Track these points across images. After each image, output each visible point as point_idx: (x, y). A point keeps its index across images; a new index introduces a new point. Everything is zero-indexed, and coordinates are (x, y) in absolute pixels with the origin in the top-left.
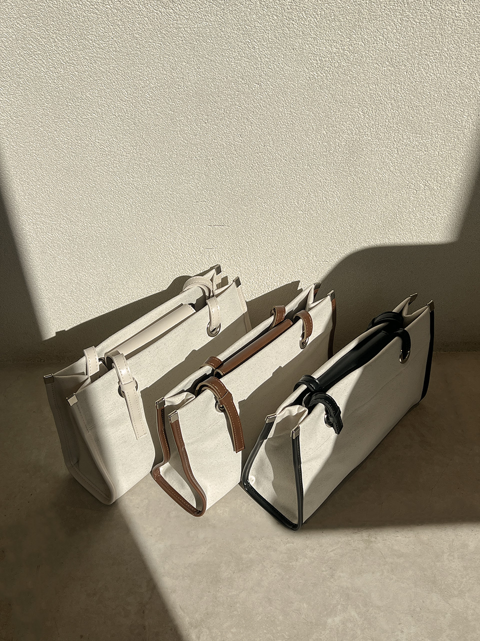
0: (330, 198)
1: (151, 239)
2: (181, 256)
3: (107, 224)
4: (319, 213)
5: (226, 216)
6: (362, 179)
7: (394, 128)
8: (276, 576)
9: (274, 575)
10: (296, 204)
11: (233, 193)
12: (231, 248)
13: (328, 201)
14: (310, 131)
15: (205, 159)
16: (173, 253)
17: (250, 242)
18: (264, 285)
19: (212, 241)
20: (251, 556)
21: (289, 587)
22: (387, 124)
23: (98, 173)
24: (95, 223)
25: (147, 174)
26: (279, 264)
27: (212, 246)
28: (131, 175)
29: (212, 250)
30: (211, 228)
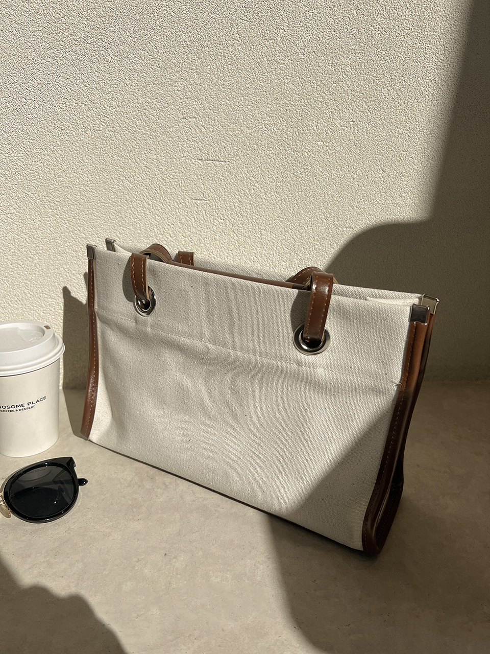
0: (359, 123)
1: (119, 180)
3: (59, 151)
4: (344, 145)
5: (223, 144)
6: (400, 94)
7: (440, 13)
10: (315, 128)
11: (232, 105)
12: (227, 199)
13: (356, 127)
14: (336, 9)
16: (149, 204)
17: (253, 191)
18: (268, 265)
19: (202, 186)
22: (432, 6)
23: (50, 60)
24: (43, 148)
25: (117, 65)
26: (290, 231)
27: (202, 196)
28: (95, 67)
29: (201, 201)
30: (202, 164)
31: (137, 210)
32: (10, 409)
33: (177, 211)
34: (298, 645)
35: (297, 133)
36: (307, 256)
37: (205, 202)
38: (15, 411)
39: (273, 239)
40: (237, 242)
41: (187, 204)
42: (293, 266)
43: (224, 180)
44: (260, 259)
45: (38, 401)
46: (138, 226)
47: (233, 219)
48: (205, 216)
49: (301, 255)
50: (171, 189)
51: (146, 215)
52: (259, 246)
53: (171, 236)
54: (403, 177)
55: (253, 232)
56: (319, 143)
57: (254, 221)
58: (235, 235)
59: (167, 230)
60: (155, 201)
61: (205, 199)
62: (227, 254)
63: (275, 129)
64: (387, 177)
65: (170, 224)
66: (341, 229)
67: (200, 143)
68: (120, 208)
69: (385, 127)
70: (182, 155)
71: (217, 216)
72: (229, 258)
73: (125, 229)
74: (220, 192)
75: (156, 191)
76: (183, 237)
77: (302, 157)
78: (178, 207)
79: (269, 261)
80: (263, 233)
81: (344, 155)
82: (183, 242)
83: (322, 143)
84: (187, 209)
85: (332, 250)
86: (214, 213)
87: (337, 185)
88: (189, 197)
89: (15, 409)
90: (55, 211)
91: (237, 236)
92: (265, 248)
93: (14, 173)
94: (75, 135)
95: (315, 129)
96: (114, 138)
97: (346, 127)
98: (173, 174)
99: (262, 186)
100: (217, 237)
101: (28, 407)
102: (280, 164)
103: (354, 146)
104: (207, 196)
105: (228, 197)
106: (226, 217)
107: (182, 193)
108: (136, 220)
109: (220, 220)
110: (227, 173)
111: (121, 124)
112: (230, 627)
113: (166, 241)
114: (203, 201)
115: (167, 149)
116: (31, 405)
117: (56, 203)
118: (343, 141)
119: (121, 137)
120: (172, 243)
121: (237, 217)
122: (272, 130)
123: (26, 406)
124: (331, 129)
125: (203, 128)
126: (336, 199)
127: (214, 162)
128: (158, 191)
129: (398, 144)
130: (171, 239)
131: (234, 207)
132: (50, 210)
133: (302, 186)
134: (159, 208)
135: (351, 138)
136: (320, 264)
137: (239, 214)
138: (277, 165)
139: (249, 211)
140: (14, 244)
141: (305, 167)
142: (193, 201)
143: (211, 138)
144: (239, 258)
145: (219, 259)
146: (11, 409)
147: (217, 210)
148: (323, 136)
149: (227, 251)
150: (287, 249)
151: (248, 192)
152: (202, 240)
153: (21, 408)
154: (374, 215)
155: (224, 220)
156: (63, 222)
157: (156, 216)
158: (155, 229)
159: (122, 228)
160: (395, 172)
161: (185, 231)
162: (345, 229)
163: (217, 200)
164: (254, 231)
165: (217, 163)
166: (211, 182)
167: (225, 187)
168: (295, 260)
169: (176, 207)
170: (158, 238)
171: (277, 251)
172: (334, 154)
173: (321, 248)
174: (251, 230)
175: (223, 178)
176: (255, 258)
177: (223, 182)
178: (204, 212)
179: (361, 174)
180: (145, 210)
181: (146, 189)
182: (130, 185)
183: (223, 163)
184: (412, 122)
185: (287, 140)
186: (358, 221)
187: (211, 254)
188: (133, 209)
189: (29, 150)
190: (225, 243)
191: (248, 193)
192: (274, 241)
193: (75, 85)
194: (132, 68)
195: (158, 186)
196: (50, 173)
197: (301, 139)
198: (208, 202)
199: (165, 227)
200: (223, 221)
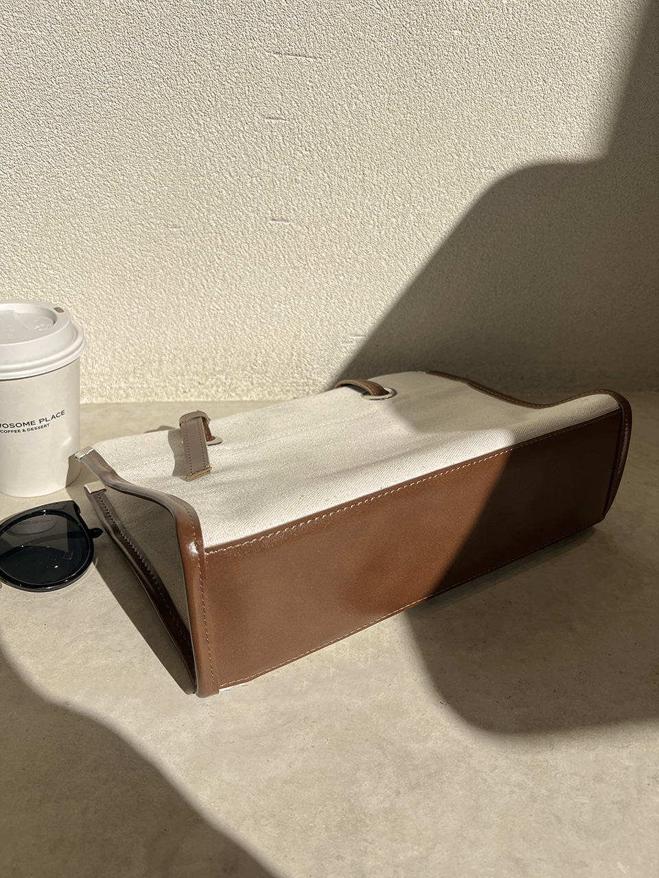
3: (60, 32)
5: (313, 28)
8: (512, 792)
9: (507, 789)
12: (316, 119)
17: (354, 106)
20: (430, 744)
21: (559, 820)
26: (405, 171)
27: (279, 112)
29: (277, 121)
30: (279, 59)
31: (181, 133)
32: (14, 429)
33: (241, 136)
34: (448, 724)
35: (424, 15)
36: (427, 210)
37: (283, 122)
38: (22, 431)
39: (381, 183)
40: (328, 187)
41: (257, 124)
42: (408, 224)
43: (312, 87)
44: (361, 212)
45: (53, 417)
46: (183, 158)
47: (323, 151)
48: (282, 145)
49: (419, 208)
50: (232, 100)
51: (194, 141)
52: (360, 193)
53: (231, 175)
54: (571, 92)
55: (351, 171)
56: (455, 32)
57: (355, 153)
58: (325, 175)
59: (225, 165)
60: (208, 120)
61: (283, 117)
62: (312, 205)
63: (392, 6)
64: (549, 91)
65: (229, 156)
66: (477, 170)
67: (278, 25)
68: (155, 128)
69: (553, 10)
70: (251, 45)
71: (300, 144)
72: (316, 210)
73: (162, 162)
74: (306, 106)
75: (209, 103)
76: (248, 177)
77: (429, 54)
78: (242, 129)
79: (373, 216)
80: (366, 172)
81: (490, 53)
82: (249, 185)
83: (460, 33)
84: (256, 133)
85: (464, 201)
86: (296, 139)
87: (476, 101)
88: (260, 114)
89: (21, 429)
90: (55, 131)
91: (328, 177)
92: (369, 196)
94: (84, 5)
95: (452, 9)
96: (145, 13)
97: (497, 8)
98: (236, 75)
99: (368, 99)
100: (300, 178)
101: (40, 425)
102: (397, 65)
103: (506, 40)
104: (286, 112)
105: (317, 115)
106: (313, 147)
107: (249, 107)
108: (179, 148)
109: (304, 152)
110: (317, 76)
112: (356, 706)
113: (223, 182)
114: (280, 121)
115: (228, 34)
116: (44, 423)
117: (57, 118)
118: (490, 31)
119: (157, 10)
120: (232, 185)
121: (329, 147)
122: (388, 8)
123: (38, 424)
124: (475, 10)
126: (474, 123)
127: (299, 58)
128: (214, 103)
129: (569, 39)
130: (231, 179)
131: (325, 132)
132: (48, 130)
133: (427, 102)
134: (214, 130)
135: (502, 26)
136: (445, 222)
137: (333, 143)
138: (392, 67)
139: (347, 138)
141: (433, 71)
142: (266, 120)
143: (295, 17)
144: (331, 210)
145: (300, 211)
146: (16, 428)
147: (300, 136)
148: (462, 21)
149: (313, 199)
150: (399, 199)
151: (346, 108)
152: (278, 182)
153: (31, 427)
154: (526, 151)
155: (310, 151)
156: (68, 148)
157: (210, 142)
158: (208, 164)
159: (158, 160)
160: (561, 83)
161: (253, 167)
162: (483, 171)
163: (301, 120)
164: (353, 169)
165: (303, 59)
166: (292, 90)
167: (313, 99)
168: (410, 215)
169: (240, 130)
170: (212, 178)
171: (386, 201)
172: (476, 50)
173: (448, 198)
174: (349, 167)
175: (310, 84)
176: (353, 211)
177: (310, 91)
178: (281, 138)
179: (512, 85)
180: (193, 132)
181: (195, 98)
182: (171, 91)
183: (311, 60)
184: (592, 6)
185: (408, 25)
186: (502, 158)
187: (290, 203)
188: (174, 131)
189: (13, 29)
190: (310, 187)
191: (348, 110)
192: (382, 186)
195: (213, 94)
196: (46, 69)
197: (430, 25)
198: (287, 122)
199: (223, 161)
200: (308, 153)
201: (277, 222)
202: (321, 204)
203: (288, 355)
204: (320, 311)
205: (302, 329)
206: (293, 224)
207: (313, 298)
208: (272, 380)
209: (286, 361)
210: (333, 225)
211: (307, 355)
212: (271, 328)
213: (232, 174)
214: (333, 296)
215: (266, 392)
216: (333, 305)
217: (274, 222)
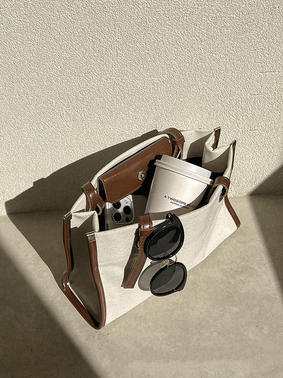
2: (229, 103)
3: (166, 77)
12: (276, 93)
15: (271, 7)
16: (221, 101)
19: (260, 87)
23: (167, 27)
24: (156, 77)
27: (259, 92)
28: (198, 27)
30: (262, 75)
31: (213, 105)
33: (240, 103)
37: (261, 96)
40: (279, 116)
41: (248, 98)
43: (276, 82)
46: (212, 113)
47: (278, 104)
48: (259, 104)
50: (238, 91)
60: (226, 99)
61: (261, 94)
62: (270, 123)
65: (234, 110)
67: (263, 63)
68: (202, 104)
70: (250, 71)
71: (268, 103)
72: (272, 125)
74: (272, 89)
76: (241, 117)
82: (241, 119)
84: (247, 101)
86: (266, 101)
88: (250, 94)
90: (158, 110)
93: (134, 92)
94: (178, 67)
98: (241, 82)
100: (265, 115)
104: (263, 92)
106: (274, 103)
107: (246, 92)
108: (211, 110)
109: (269, 105)
110: (279, 78)
111: (210, 58)
113: (230, 120)
114: (259, 95)
115: (240, 69)
117: (160, 106)
119: (209, 65)
120: (233, 120)
125: (267, 54)
127: (271, 73)
128: (229, 93)
130: (233, 118)
132: (155, 110)
140: (128, 130)
142: (253, 96)
143: (271, 59)
144: (279, 124)
145: (264, 126)
147: (268, 100)
149: (271, 121)
152: (255, 117)
156: (163, 116)
157: (226, 107)
158: (223, 114)
159: (201, 115)
161: (244, 113)
163: (269, 94)
165: (273, 73)
166: (266, 84)
167: (276, 86)
169: (240, 101)
170: (225, 119)
178: (259, 101)
180: (218, 104)
181: (221, 92)
182: (211, 91)
183: (277, 73)
187: (260, 124)
188: (210, 104)
189: (146, 79)
190: (270, 117)
193: (183, 39)
194: (223, 25)
195: (230, 90)
196: (158, 90)
199: (230, 112)
200: (271, 105)
201: (253, 131)
202: (275, 123)
203: (250, 178)
204: (269, 161)
205: (259, 168)
206: (260, 131)
207: (266, 157)
208: (241, 188)
209: (249, 181)
210: (280, 130)
211: (260, 178)
212: (244, 169)
213: (234, 116)
214: (276, 155)
215: (238, 193)
216: (275, 158)
217: (251, 131)
